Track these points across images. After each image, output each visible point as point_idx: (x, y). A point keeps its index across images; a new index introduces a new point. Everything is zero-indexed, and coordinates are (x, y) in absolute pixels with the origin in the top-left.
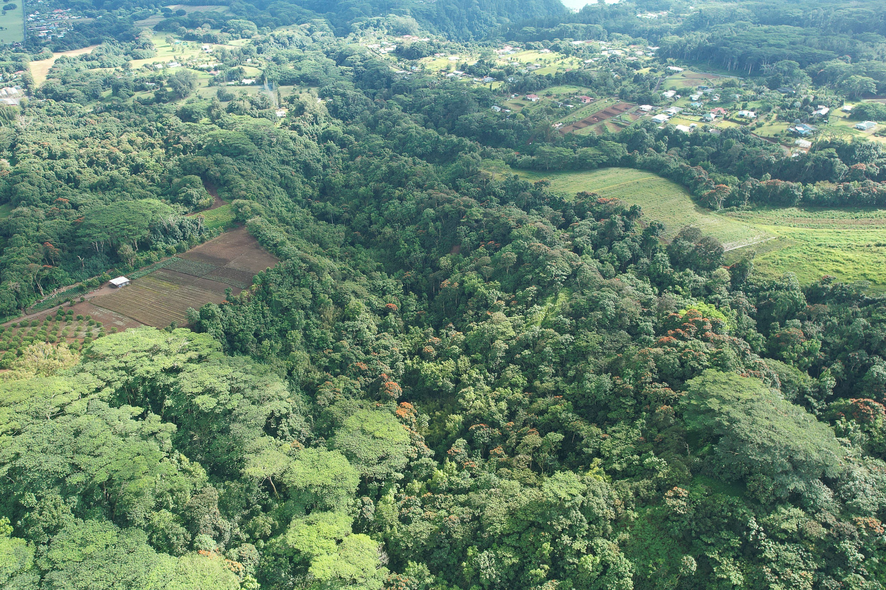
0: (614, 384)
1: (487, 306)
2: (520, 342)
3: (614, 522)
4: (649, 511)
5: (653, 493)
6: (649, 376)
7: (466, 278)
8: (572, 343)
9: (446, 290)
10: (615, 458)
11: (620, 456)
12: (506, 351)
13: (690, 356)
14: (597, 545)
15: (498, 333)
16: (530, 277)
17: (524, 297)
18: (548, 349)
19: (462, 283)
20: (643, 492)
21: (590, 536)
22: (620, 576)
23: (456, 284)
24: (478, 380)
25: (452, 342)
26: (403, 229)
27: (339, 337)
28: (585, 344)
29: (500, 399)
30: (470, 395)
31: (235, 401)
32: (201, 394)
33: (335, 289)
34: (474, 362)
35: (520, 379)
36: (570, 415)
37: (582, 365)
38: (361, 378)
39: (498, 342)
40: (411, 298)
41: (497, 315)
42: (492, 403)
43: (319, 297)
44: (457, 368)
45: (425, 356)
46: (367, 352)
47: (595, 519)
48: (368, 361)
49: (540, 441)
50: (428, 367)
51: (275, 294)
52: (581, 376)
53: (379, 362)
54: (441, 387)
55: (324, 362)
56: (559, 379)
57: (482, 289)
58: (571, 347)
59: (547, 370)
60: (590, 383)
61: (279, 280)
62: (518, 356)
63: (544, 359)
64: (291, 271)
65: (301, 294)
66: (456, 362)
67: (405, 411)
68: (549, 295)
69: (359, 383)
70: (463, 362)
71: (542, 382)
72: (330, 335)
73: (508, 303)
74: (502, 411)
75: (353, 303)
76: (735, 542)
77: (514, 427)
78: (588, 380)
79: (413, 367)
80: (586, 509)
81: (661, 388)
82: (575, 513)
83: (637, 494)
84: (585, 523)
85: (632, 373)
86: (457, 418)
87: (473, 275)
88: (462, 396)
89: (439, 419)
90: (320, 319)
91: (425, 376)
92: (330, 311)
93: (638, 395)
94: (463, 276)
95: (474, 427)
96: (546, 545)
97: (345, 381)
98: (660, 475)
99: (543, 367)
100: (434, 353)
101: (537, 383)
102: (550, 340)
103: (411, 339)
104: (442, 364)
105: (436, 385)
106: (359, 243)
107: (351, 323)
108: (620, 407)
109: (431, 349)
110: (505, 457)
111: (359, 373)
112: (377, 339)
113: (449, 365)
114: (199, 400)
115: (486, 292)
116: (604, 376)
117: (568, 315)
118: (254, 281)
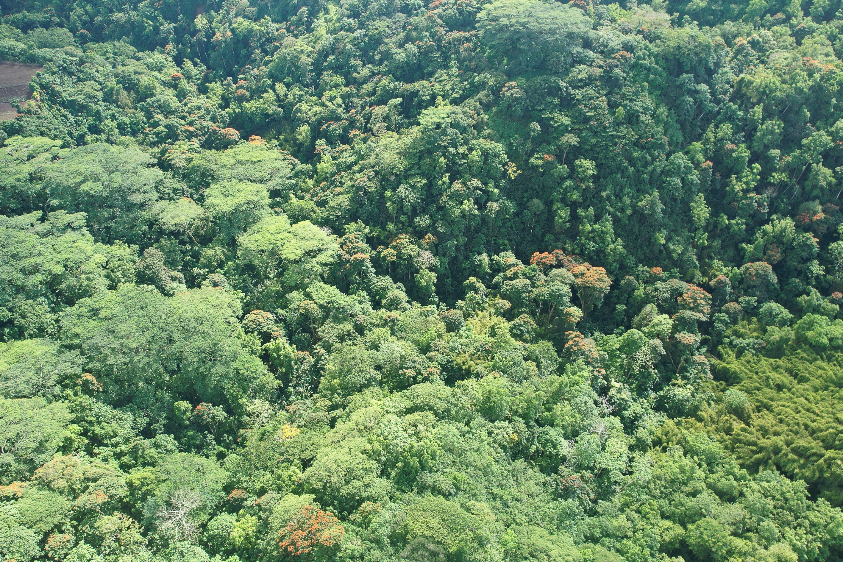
0: (419, 47)
1: (270, 40)
2: (319, 53)
3: (475, 127)
4: (494, 109)
5: (491, 97)
6: (442, 31)
7: (234, 25)
8: (365, 35)
9: (219, 42)
10: (450, 92)
11: (453, 89)
12: (312, 64)
13: (464, 5)
14: (474, 144)
15: (298, 52)
17: (300, 20)
18: (349, 46)
19: (233, 31)
20: (485, 100)
21: (466, 142)
22: (497, 156)
23: (229, 34)
24: (301, 96)
25: (258, 78)
26: (135, 9)
27: (149, 116)
28: (376, 31)
29: (331, 99)
30: (305, 107)
31: (117, 180)
32: (84, 182)
33: (117, 75)
34: (288, 85)
35: (339, 79)
36: (396, 83)
37: (382, 48)
38: (194, 139)
39: (304, 58)
40: (188, 64)
41: (289, 40)
42: (328, 103)
43: (106, 86)
44: (277, 96)
45: (241, 99)
46: (183, 118)
47: (463, 130)
48: (191, 124)
49: (387, 108)
50: (250, 106)
51: (64, 94)
52: (387, 56)
53: (201, 121)
54: (272, 115)
55: (152, 138)
56: (370, 66)
57: (258, 27)
58: (366, 38)
59: (357, 63)
60: (400, 55)
61: (58, 80)
62: (325, 64)
63: (349, 57)
64: (65, 68)
65: (89, 87)
66: (274, 90)
67: (257, 142)
68: (318, 12)
69: (196, 143)
70: (280, 87)
71: (358, 73)
72: (141, 116)
73: (288, 30)
74: (339, 106)
75: (144, 80)
76: (556, 101)
77: (357, 113)
78: (396, 53)
79: (234, 112)
80: (455, 125)
81: (456, 34)
82: (450, 131)
83: (481, 103)
84: (459, 135)
85: (428, 34)
86: (305, 128)
87: (240, 19)
88: (299, 110)
89: (286, 140)
90: (119, 107)
91: (252, 113)
92: (125, 97)
93: (439, 48)
94: (230, 24)
95: (324, 127)
96: (442, 159)
97: (183, 145)
98: (490, 83)
99: (353, 62)
100: (248, 94)
101: (355, 75)
102: (347, 40)
103: (215, 94)
104: (262, 97)
105: (267, 115)
106: (91, 40)
107: (154, 99)
108: (432, 61)
109: (243, 91)
110: (362, 136)
111: (190, 136)
112: (185, 105)
113: (270, 96)
114: (85, 187)
115: (262, 28)
116: (406, 46)
117: (349, 17)
118: (32, 89)
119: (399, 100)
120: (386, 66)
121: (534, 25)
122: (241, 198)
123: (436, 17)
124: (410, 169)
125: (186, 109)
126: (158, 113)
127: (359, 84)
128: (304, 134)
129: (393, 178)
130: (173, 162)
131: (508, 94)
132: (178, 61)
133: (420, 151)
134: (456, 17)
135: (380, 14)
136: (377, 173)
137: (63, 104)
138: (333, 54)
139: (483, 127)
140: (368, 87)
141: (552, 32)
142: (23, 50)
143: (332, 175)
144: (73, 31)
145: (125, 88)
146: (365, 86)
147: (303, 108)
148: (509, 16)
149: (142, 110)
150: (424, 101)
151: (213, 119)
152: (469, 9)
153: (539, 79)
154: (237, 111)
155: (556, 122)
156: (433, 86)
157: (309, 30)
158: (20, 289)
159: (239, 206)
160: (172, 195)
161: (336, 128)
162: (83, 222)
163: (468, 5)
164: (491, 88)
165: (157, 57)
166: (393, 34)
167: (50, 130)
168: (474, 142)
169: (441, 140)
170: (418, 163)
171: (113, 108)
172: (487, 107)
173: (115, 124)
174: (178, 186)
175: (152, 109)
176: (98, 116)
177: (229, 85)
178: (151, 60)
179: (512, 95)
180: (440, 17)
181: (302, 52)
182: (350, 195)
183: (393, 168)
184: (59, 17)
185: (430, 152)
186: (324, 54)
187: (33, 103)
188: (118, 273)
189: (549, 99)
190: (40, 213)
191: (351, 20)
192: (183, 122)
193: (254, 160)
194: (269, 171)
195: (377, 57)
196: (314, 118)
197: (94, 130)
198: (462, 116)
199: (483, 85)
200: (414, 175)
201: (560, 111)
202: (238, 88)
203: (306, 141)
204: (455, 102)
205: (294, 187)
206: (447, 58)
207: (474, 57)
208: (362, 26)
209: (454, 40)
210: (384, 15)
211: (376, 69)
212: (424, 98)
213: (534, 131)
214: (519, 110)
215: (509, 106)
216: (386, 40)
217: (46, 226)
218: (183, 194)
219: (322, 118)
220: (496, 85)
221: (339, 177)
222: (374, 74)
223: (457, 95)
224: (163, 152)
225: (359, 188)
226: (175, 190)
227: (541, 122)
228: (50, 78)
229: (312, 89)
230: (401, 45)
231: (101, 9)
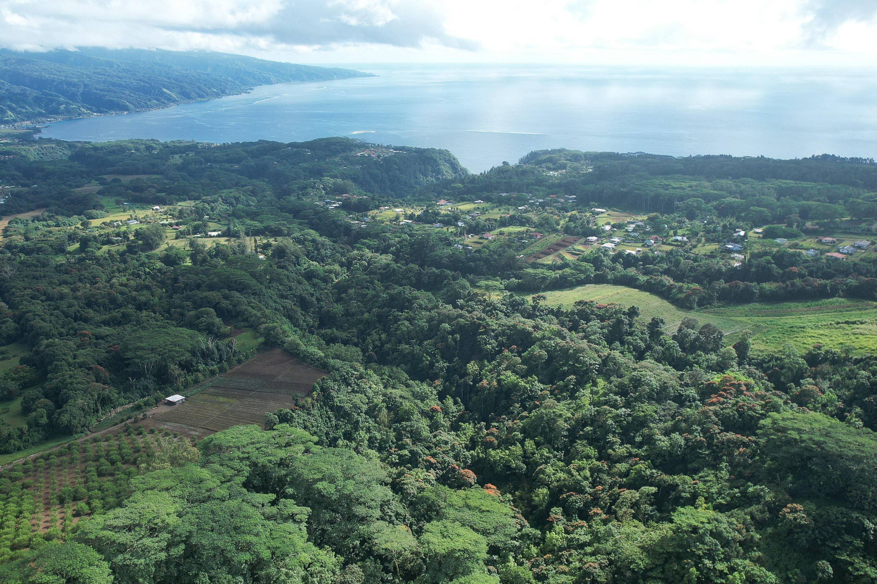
0: (686, 439)
1: (532, 398)
2: (577, 421)
3: (741, 543)
4: (769, 530)
5: (767, 515)
6: (716, 429)
7: (502, 377)
8: (629, 415)
9: (483, 388)
10: (715, 496)
11: (719, 493)
12: (568, 430)
13: (745, 408)
14: (737, 564)
15: (556, 415)
16: (565, 368)
17: (566, 386)
18: (610, 422)
19: (499, 382)
20: (758, 516)
21: (727, 558)
23: (495, 383)
24: (549, 458)
25: (510, 430)
26: (420, 344)
27: (399, 437)
28: (642, 414)
29: (580, 469)
30: (549, 470)
31: (350, 487)
32: (321, 480)
33: (384, 395)
34: (538, 444)
35: (592, 451)
36: (654, 471)
37: (646, 431)
38: (432, 471)
39: (561, 422)
40: (450, 401)
41: (549, 401)
42: (575, 473)
43: (373, 402)
44: (525, 451)
45: (488, 445)
46: (429, 448)
47: (726, 543)
48: (434, 455)
49: (637, 495)
50: (496, 454)
51: (336, 400)
52: (649, 440)
53: (444, 455)
54: (515, 469)
55: (395, 458)
56: (628, 446)
57: (523, 384)
58: (630, 418)
59: (615, 440)
60: (663, 442)
61: (336, 387)
62: (581, 433)
63: (608, 432)
64: (345, 379)
65: (358, 399)
66: (523, 445)
67: (492, 491)
68: (586, 383)
69: (432, 475)
70: (529, 444)
71: (614, 450)
72: (392, 435)
73: (552, 393)
74: (586, 478)
75: (407, 405)
76: (858, 543)
77: (603, 490)
78: (660, 440)
79: (478, 456)
80: (716, 534)
81: (731, 435)
82: (708, 539)
83: (753, 518)
84: (719, 547)
85: (699, 428)
86: (543, 491)
87: (509, 373)
88: (543, 472)
89: (521, 498)
90: (376, 422)
91: (495, 461)
92: (384, 415)
93: (710, 445)
94: (498, 376)
95: (564, 496)
96: (693, 570)
97: (421, 473)
98: (768, 498)
99: (610, 437)
100: (496, 442)
101: (610, 451)
102: (609, 415)
103: (465, 434)
104: (509, 449)
105: (509, 468)
106: (375, 361)
107: (408, 423)
108: (698, 457)
109: (492, 439)
110: (604, 516)
111: (429, 466)
112: (435, 436)
113: (517, 449)
114: (320, 485)
115: (527, 386)
116: (673, 435)
117: (616, 394)
118: (314, 389)
119: (653, 489)
120: (646, 450)
121: (831, 446)
122: (458, 544)
123: (711, 413)
124: (651, 570)
125: (434, 440)
126: (408, 437)
127: (613, 461)
128: (541, 497)
129: (628, 574)
130: (405, 487)
131: (790, 516)
132: (441, 397)
133: (668, 553)
134: (734, 418)
135: (650, 398)
136: (611, 562)
137: (332, 408)
138: (591, 425)
139: (752, 547)
140: (622, 467)
141: (857, 460)
142: (320, 357)
143: (561, 549)
144: (364, 351)
145: (387, 408)
146: (618, 465)
147: (547, 470)
148: (799, 431)
149: (395, 430)
150: (682, 498)
151: (456, 457)
152: (750, 413)
153: (834, 511)
154: (481, 455)
155: (857, 570)
156: (696, 484)
157: (573, 397)
158: (227, 562)
159: (453, 551)
160: (394, 518)
161: (577, 500)
162: (305, 517)
163: (750, 409)
164: (767, 504)
165: (425, 388)
166: (661, 420)
167: (313, 427)
168: (738, 561)
169: (696, 547)
170: (662, 566)
171: (371, 422)
172: (760, 525)
173: (367, 437)
174: (401, 511)
175: (403, 432)
176: (356, 426)
177: (480, 429)
178: (418, 389)
179: (795, 519)
180: (716, 413)
181: (560, 416)
182: (574, 578)
183: (631, 563)
184: (358, 338)
185: (679, 557)
186: (583, 422)
187: (309, 400)
188: (315, 579)
189: (847, 538)
190: (273, 496)
191: (618, 398)
192: (427, 452)
193: (484, 508)
194: (494, 524)
195: (638, 439)
196: (555, 484)
197: (348, 436)
198: (726, 526)
199: (757, 498)
200: (655, 578)
201: (864, 557)
202: (488, 434)
203: (541, 505)
204: (719, 508)
205: (516, 550)
206: (717, 459)
207: (750, 464)
208: (627, 405)
209: (729, 440)
210: (654, 399)
211: (634, 451)
212: (683, 494)
213: (823, 571)
214: (803, 541)
215: (790, 532)
216: (651, 425)
217: (274, 510)
218: (404, 521)
219: (565, 485)
220: (774, 503)
221: (568, 553)
222: (630, 455)
223: (723, 501)
224: (400, 474)
225: (587, 574)
226: (397, 515)
227: (834, 563)
228: (331, 383)
229: (561, 454)
230: (667, 433)
231: (393, 339)
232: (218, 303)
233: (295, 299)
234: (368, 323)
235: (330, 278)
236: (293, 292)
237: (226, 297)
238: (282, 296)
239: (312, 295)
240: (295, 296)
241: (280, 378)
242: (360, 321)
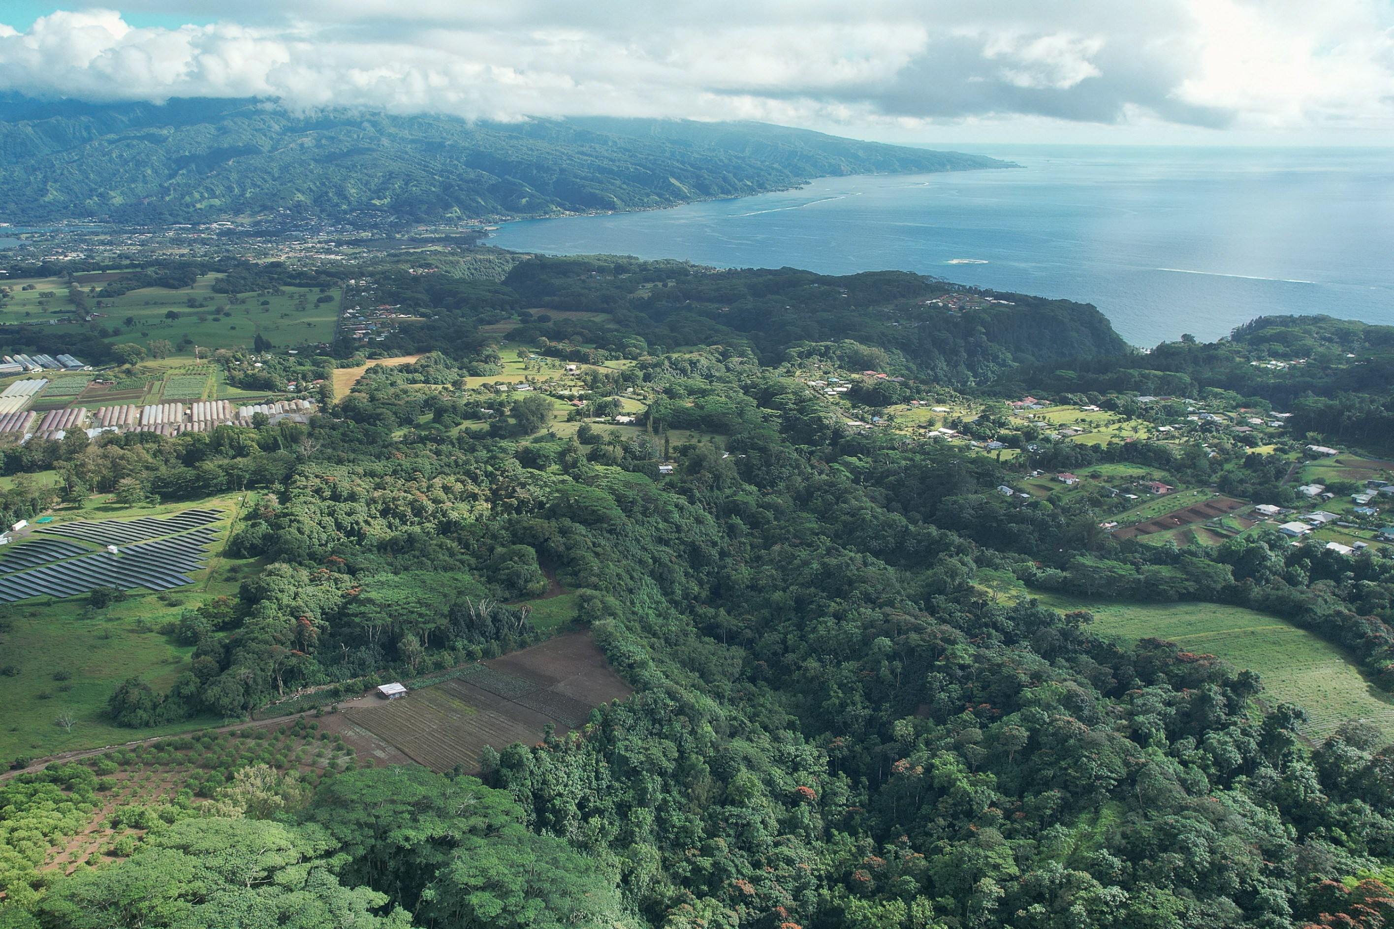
16: (1050, 773)
26: (838, 666)
27: (714, 831)
38: (742, 908)
43: (687, 759)
46: (756, 865)
48: (757, 881)
53: (775, 884)
55: (685, 869)
65: (660, 749)
75: (742, 777)
79: (831, 902)
92: (704, 785)
97: (713, 908)
111: (737, 899)
112: (776, 844)
118: (591, 718)
125: (772, 852)
126: (728, 835)
132: (834, 770)
137: (610, 757)
149: (709, 817)
154: (836, 902)
165: (808, 748)
173: (650, 819)
175: (722, 824)
178: (793, 749)
184: (756, 631)
187: (575, 736)
228: (621, 714)
231: (804, 646)
232: (546, 540)
233: (682, 547)
234: (779, 610)
235: (764, 518)
236: (683, 535)
237: (563, 532)
238: (660, 541)
239: (714, 544)
240: (683, 542)
241: (561, 687)
242: (767, 603)
